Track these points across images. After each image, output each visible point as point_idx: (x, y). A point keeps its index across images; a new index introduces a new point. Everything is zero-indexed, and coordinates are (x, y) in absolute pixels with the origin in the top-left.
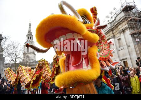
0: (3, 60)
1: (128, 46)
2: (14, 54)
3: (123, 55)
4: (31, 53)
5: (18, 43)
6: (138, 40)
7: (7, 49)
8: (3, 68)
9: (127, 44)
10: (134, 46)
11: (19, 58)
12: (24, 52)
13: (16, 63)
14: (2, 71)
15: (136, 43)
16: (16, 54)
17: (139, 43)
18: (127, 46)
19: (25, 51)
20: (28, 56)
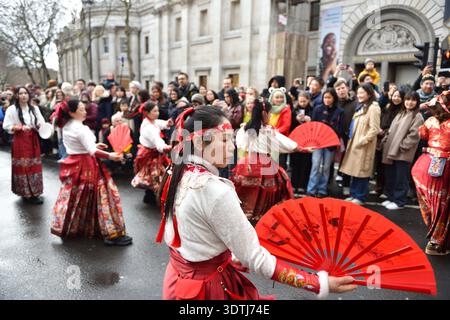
1: (254, 33)
3: (234, 55)
6: (283, 20)
9: (252, 25)
10: (270, 37)
15: (276, 29)
17: (283, 30)
18: (252, 29)
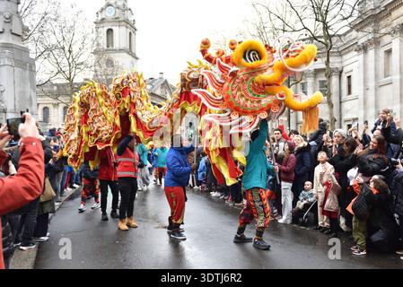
0: (31, 67)
2: (63, 48)
4: (120, 50)
5: (76, 10)
7: (42, 33)
8: (33, 95)
11: (82, 67)
12: (98, 45)
13: (71, 84)
14: (31, 104)
16: (70, 52)
19: (100, 41)
20: (110, 63)
